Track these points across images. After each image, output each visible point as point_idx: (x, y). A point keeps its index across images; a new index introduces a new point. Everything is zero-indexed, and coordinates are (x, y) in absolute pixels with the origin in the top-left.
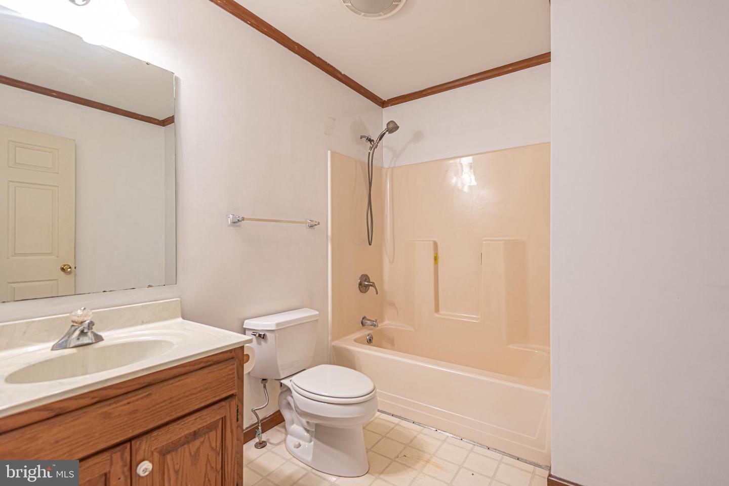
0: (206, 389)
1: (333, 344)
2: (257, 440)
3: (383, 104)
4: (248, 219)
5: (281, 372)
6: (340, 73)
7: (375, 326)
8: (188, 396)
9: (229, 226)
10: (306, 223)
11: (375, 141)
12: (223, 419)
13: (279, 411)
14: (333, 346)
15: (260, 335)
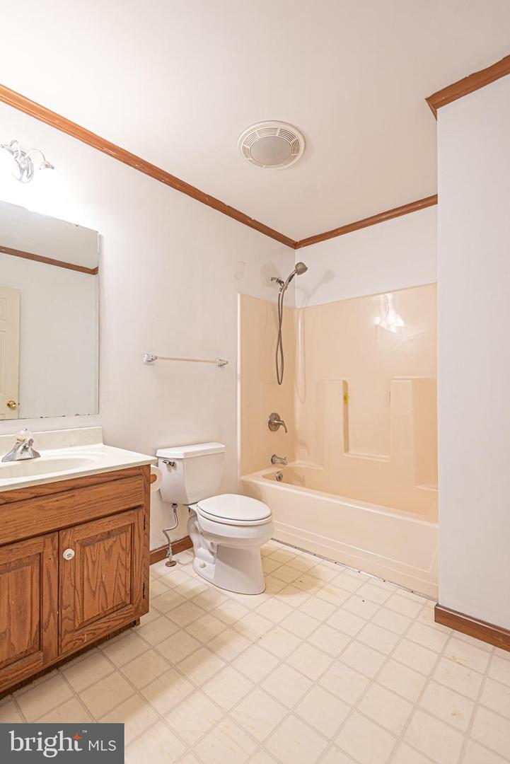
0: (118, 497)
1: (242, 478)
2: (168, 560)
3: (295, 245)
4: (162, 358)
5: (189, 498)
6: (250, 219)
7: (284, 464)
8: (103, 501)
9: (144, 364)
10: (215, 362)
11: (285, 282)
12: (132, 525)
13: (189, 536)
14: (242, 481)
15: (170, 463)
